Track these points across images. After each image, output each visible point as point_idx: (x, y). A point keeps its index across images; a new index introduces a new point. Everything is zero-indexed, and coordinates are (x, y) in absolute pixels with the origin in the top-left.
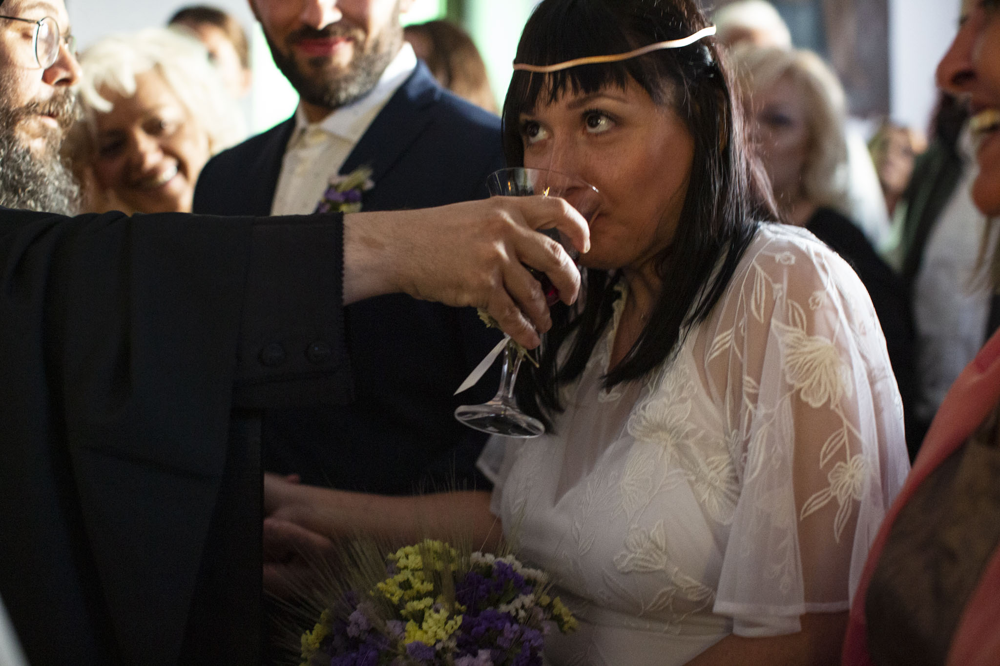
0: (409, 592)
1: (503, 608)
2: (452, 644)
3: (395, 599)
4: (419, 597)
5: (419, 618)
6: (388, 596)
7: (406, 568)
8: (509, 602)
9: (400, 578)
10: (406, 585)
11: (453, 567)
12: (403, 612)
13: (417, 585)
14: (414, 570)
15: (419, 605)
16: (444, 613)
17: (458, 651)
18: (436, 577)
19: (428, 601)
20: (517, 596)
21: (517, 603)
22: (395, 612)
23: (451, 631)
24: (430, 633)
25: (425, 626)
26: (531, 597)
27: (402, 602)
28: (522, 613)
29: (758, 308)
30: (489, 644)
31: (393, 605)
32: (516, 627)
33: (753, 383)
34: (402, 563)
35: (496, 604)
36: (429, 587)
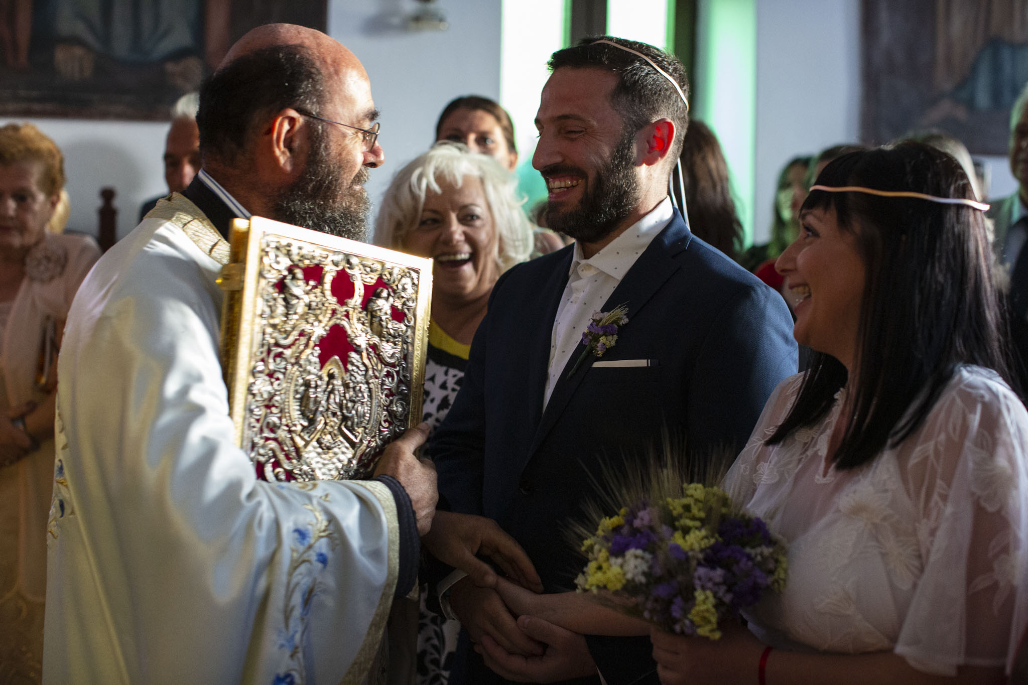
0: (687, 514)
1: (748, 550)
2: (700, 556)
3: (675, 513)
4: (694, 518)
5: (686, 531)
6: (671, 508)
7: (692, 496)
8: (753, 547)
9: (686, 501)
10: (687, 508)
11: (724, 510)
12: (677, 523)
13: (695, 511)
14: (697, 501)
15: (689, 523)
16: (703, 532)
17: (702, 562)
18: (709, 511)
19: (698, 524)
20: (760, 545)
21: (758, 550)
22: (671, 521)
23: (703, 546)
24: (689, 543)
25: (687, 537)
26: (771, 550)
27: (680, 516)
28: (759, 558)
29: (954, 429)
30: (727, 568)
31: (672, 516)
32: (750, 563)
33: (945, 486)
34: (690, 492)
35: (744, 545)
36: (702, 515)
